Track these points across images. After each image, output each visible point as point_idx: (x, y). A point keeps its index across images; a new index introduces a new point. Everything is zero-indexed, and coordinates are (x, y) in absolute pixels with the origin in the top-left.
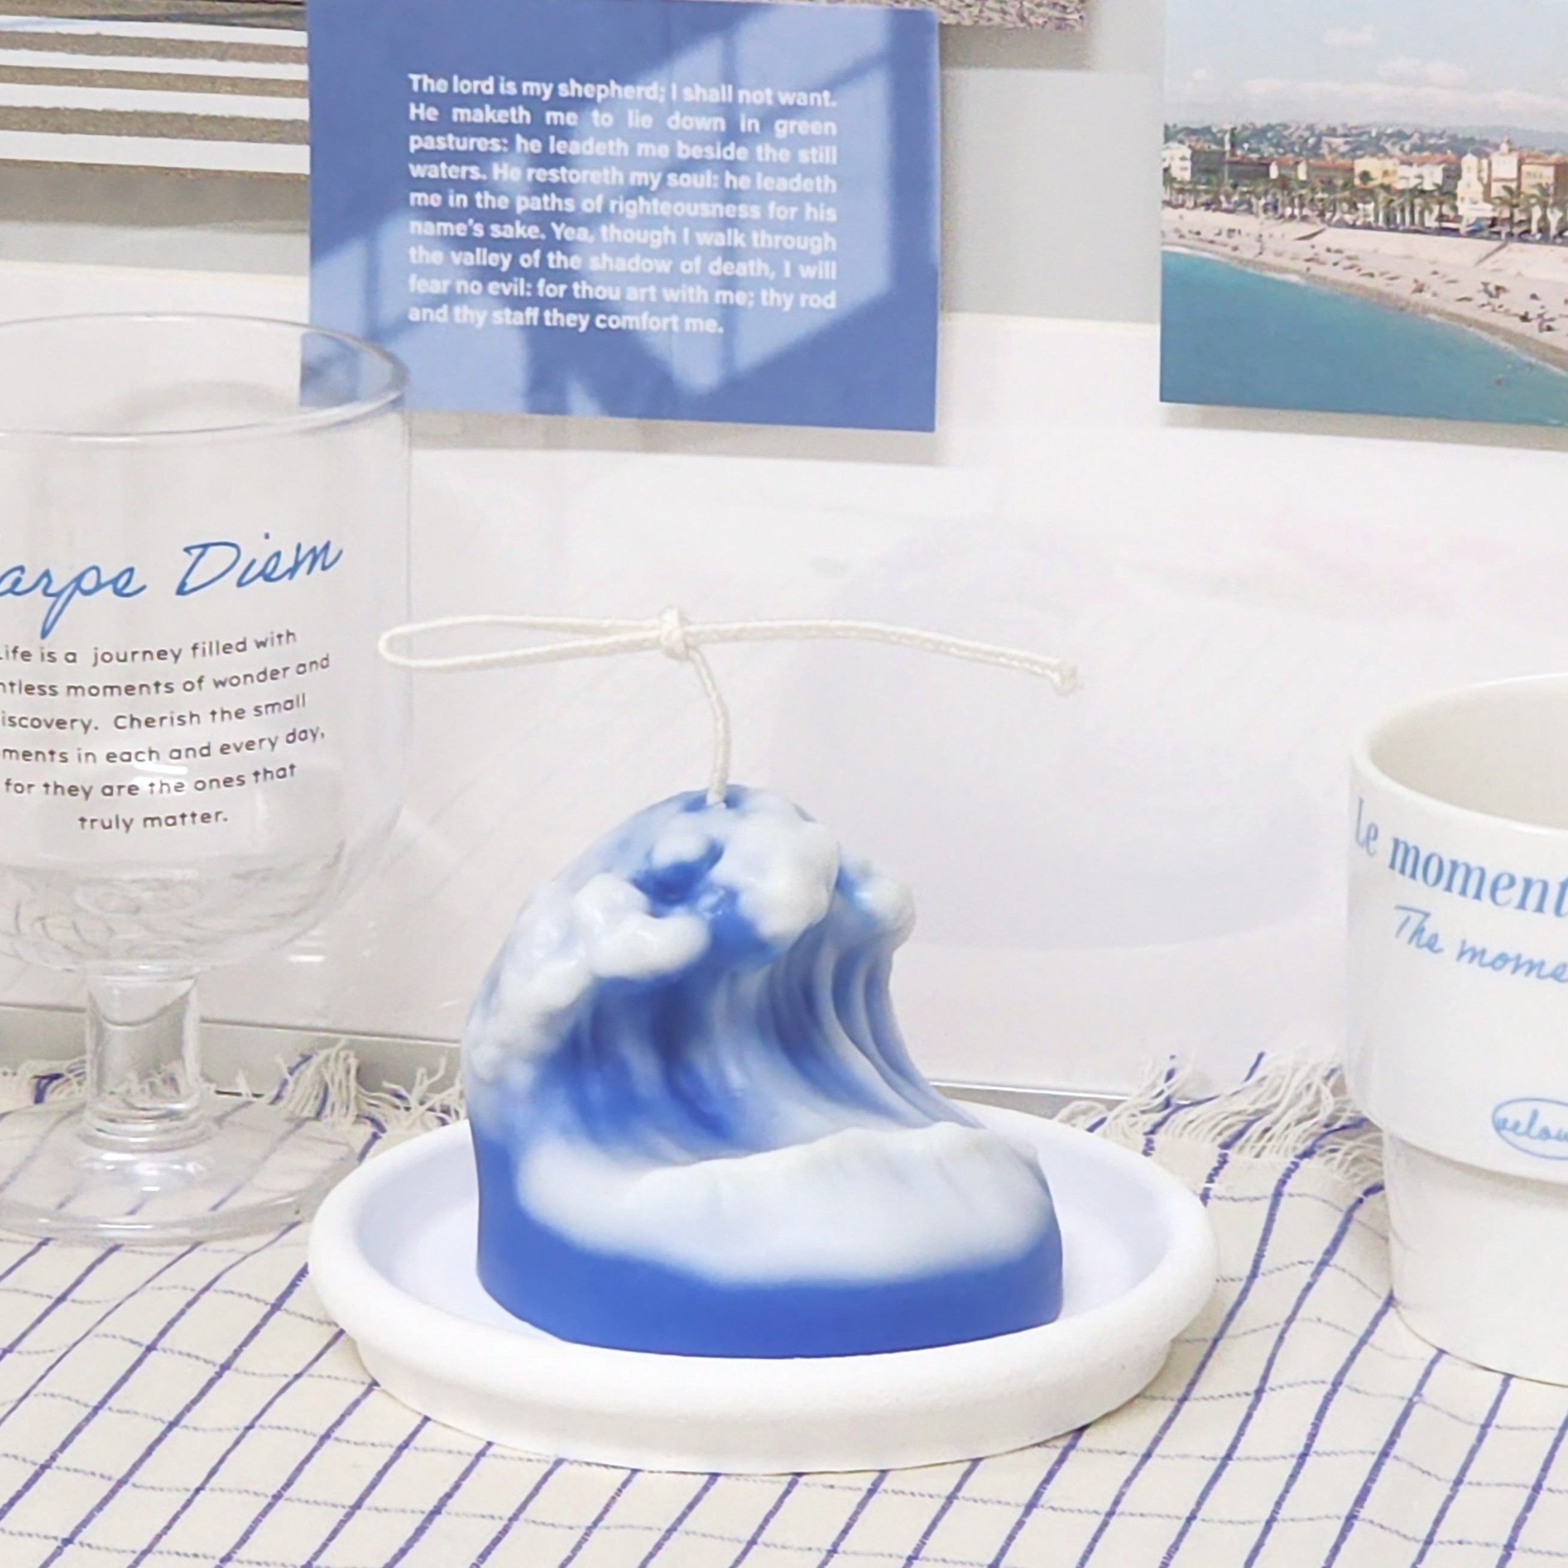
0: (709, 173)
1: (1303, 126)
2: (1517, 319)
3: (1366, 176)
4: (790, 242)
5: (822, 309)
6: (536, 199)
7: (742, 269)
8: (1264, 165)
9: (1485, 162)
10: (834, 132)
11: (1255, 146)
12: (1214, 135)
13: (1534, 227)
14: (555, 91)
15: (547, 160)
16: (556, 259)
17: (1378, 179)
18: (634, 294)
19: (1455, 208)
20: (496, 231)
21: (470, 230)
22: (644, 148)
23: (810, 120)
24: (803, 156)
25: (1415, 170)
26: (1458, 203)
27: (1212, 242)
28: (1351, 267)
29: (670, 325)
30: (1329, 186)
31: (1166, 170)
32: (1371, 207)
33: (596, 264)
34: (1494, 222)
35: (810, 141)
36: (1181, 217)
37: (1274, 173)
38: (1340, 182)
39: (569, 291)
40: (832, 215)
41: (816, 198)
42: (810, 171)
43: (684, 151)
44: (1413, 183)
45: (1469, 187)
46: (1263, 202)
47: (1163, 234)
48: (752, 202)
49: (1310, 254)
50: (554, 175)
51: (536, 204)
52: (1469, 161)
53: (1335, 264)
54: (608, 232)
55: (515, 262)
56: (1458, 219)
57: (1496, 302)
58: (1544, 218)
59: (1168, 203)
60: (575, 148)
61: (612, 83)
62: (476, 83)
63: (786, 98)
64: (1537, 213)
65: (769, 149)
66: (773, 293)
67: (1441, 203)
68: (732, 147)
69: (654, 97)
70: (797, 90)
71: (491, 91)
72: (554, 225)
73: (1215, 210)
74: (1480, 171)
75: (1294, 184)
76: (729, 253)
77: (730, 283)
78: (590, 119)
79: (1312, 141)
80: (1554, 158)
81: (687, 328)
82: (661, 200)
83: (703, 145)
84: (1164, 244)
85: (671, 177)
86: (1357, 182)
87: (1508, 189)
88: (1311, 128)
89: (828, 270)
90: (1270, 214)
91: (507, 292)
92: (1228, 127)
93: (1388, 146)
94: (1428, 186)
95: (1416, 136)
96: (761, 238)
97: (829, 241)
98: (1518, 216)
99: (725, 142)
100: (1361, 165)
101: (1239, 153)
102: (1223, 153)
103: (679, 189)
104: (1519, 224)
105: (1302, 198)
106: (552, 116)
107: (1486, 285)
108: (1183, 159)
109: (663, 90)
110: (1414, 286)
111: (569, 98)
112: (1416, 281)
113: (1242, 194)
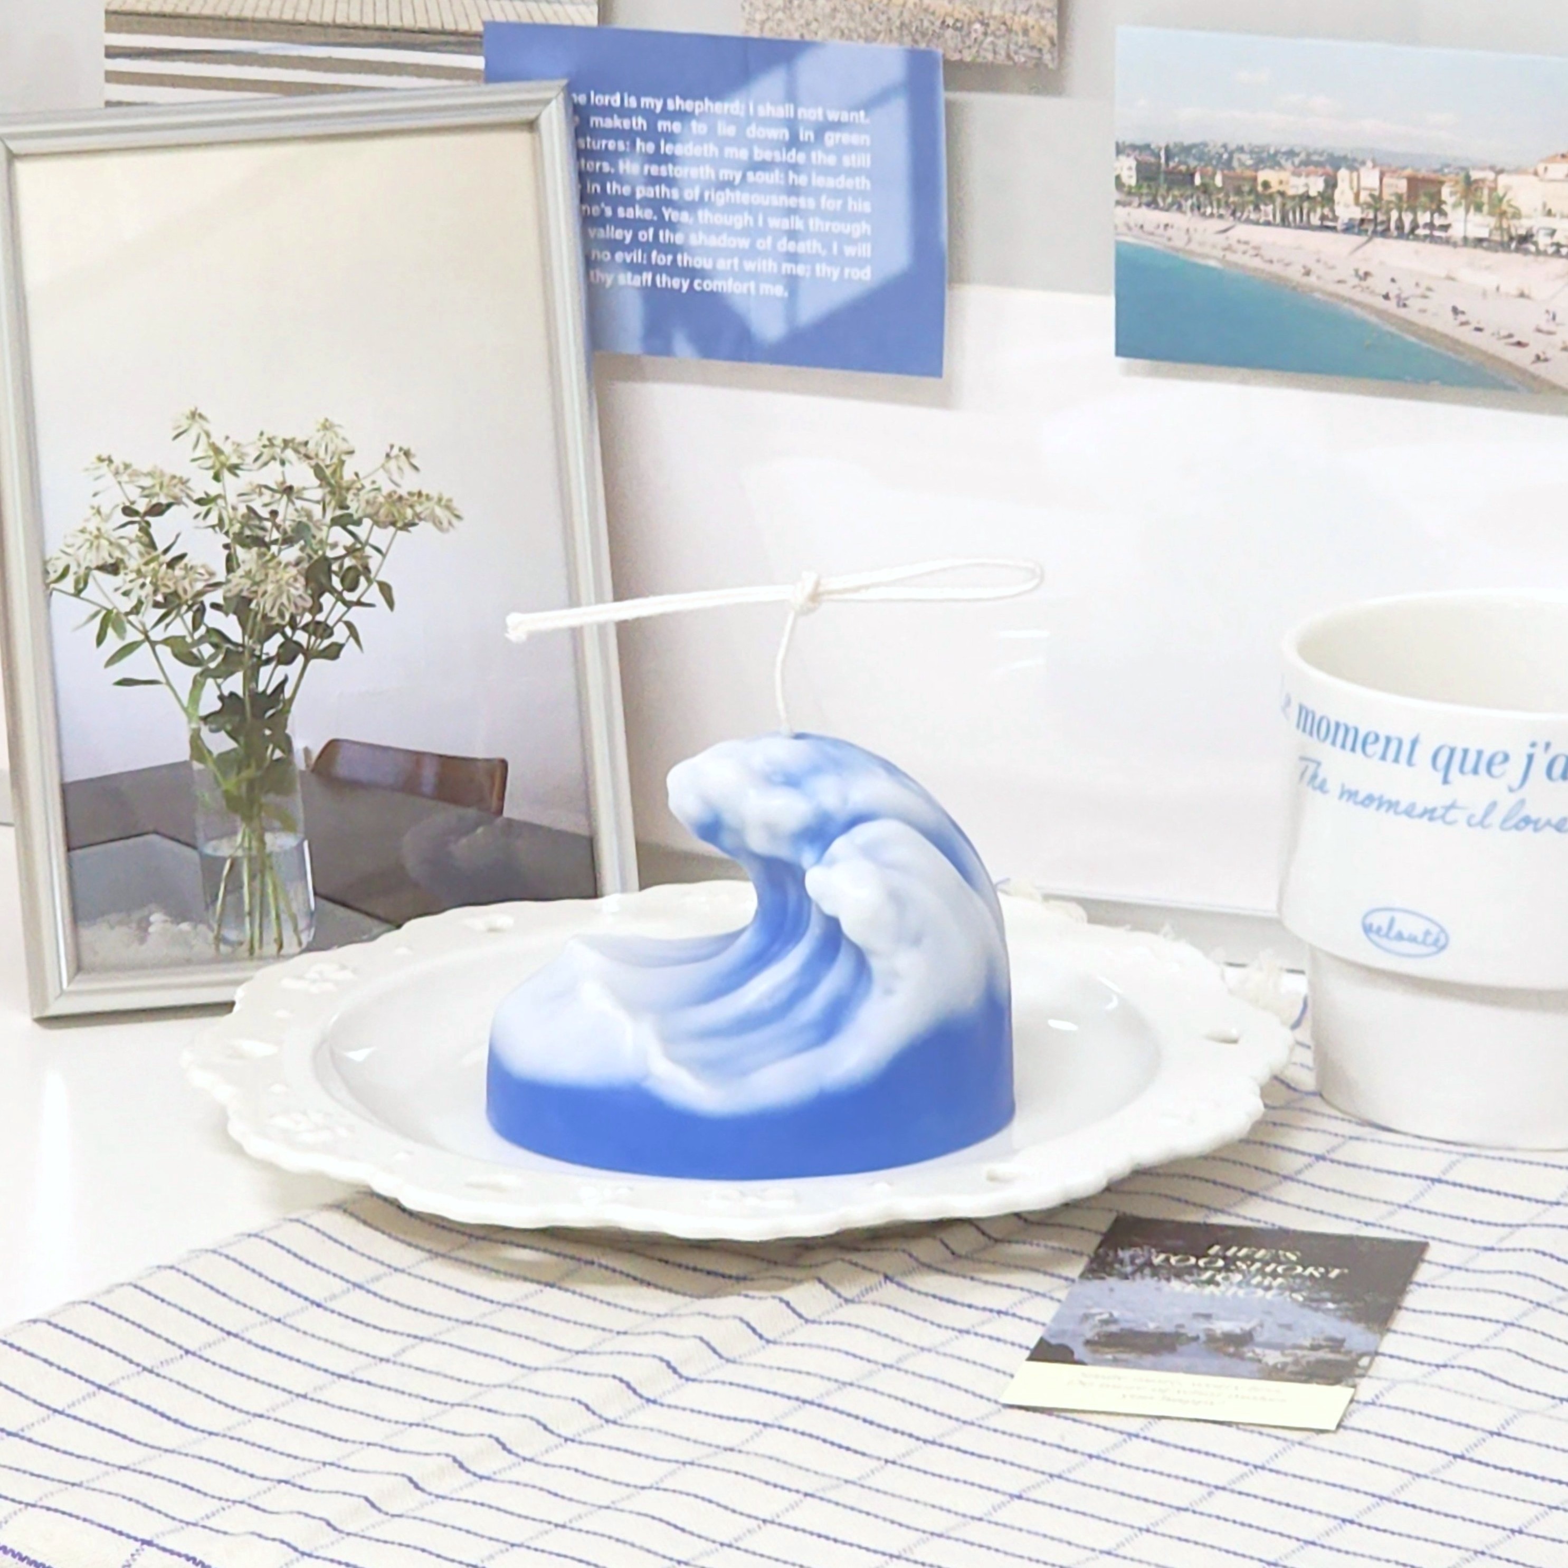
0: (777, 172)
1: (1220, 144)
2: (1380, 298)
3: (1266, 185)
4: (837, 227)
5: (860, 280)
6: (651, 189)
7: (803, 247)
8: (1192, 175)
9: (1355, 176)
10: (868, 143)
11: (1183, 159)
12: (1153, 151)
13: (1392, 226)
14: (665, 104)
15: (659, 158)
16: (665, 236)
17: (1275, 187)
18: (722, 264)
19: (1333, 211)
20: (621, 212)
21: (603, 211)
22: (730, 151)
23: (850, 133)
24: (847, 161)
25: (1303, 180)
26: (1336, 207)
27: (1152, 234)
28: (1257, 255)
29: (749, 289)
30: (1239, 192)
31: (1118, 178)
32: (1270, 208)
33: (694, 240)
34: (1362, 221)
35: (851, 149)
36: (1129, 214)
37: (1198, 181)
38: (1246, 188)
39: (674, 260)
40: (866, 207)
41: (855, 194)
42: (853, 172)
43: (760, 154)
44: (1301, 191)
45: (1343, 194)
46: (1190, 202)
47: (1116, 227)
48: (807, 195)
49: (1225, 244)
50: (664, 171)
51: (650, 192)
52: (1343, 174)
53: (1244, 252)
54: (704, 215)
55: (635, 237)
56: (1335, 219)
57: (1364, 284)
58: (1400, 219)
59: (1118, 203)
60: (679, 150)
61: (706, 100)
62: (607, 98)
63: (833, 116)
64: (1394, 215)
65: (820, 154)
66: (824, 267)
67: (1323, 207)
68: (794, 151)
69: (736, 112)
70: (841, 109)
71: (618, 103)
72: (664, 209)
73: (1154, 209)
74: (1351, 181)
75: (1211, 188)
76: (793, 235)
77: (793, 257)
78: (690, 128)
79: (1225, 156)
80: (1408, 172)
81: (761, 292)
82: (742, 191)
83: (773, 149)
84: (1117, 235)
85: (750, 175)
86: (1260, 188)
87: (1372, 196)
88: (1225, 146)
89: (865, 250)
90: (1196, 211)
91: (628, 260)
92: (1163, 145)
93: (1283, 161)
94: (1313, 193)
95: (1304, 154)
96: (815, 224)
97: (866, 227)
98: (1381, 217)
99: (789, 149)
100: (1263, 176)
101: (1172, 164)
102: (1159, 165)
103: (755, 184)
104: (1382, 223)
105: (1219, 201)
106: (662, 125)
107: (1356, 271)
108: (1130, 168)
109: (743, 107)
110: (1303, 271)
111: (674, 112)
112: (1304, 267)
113: (1174, 197)
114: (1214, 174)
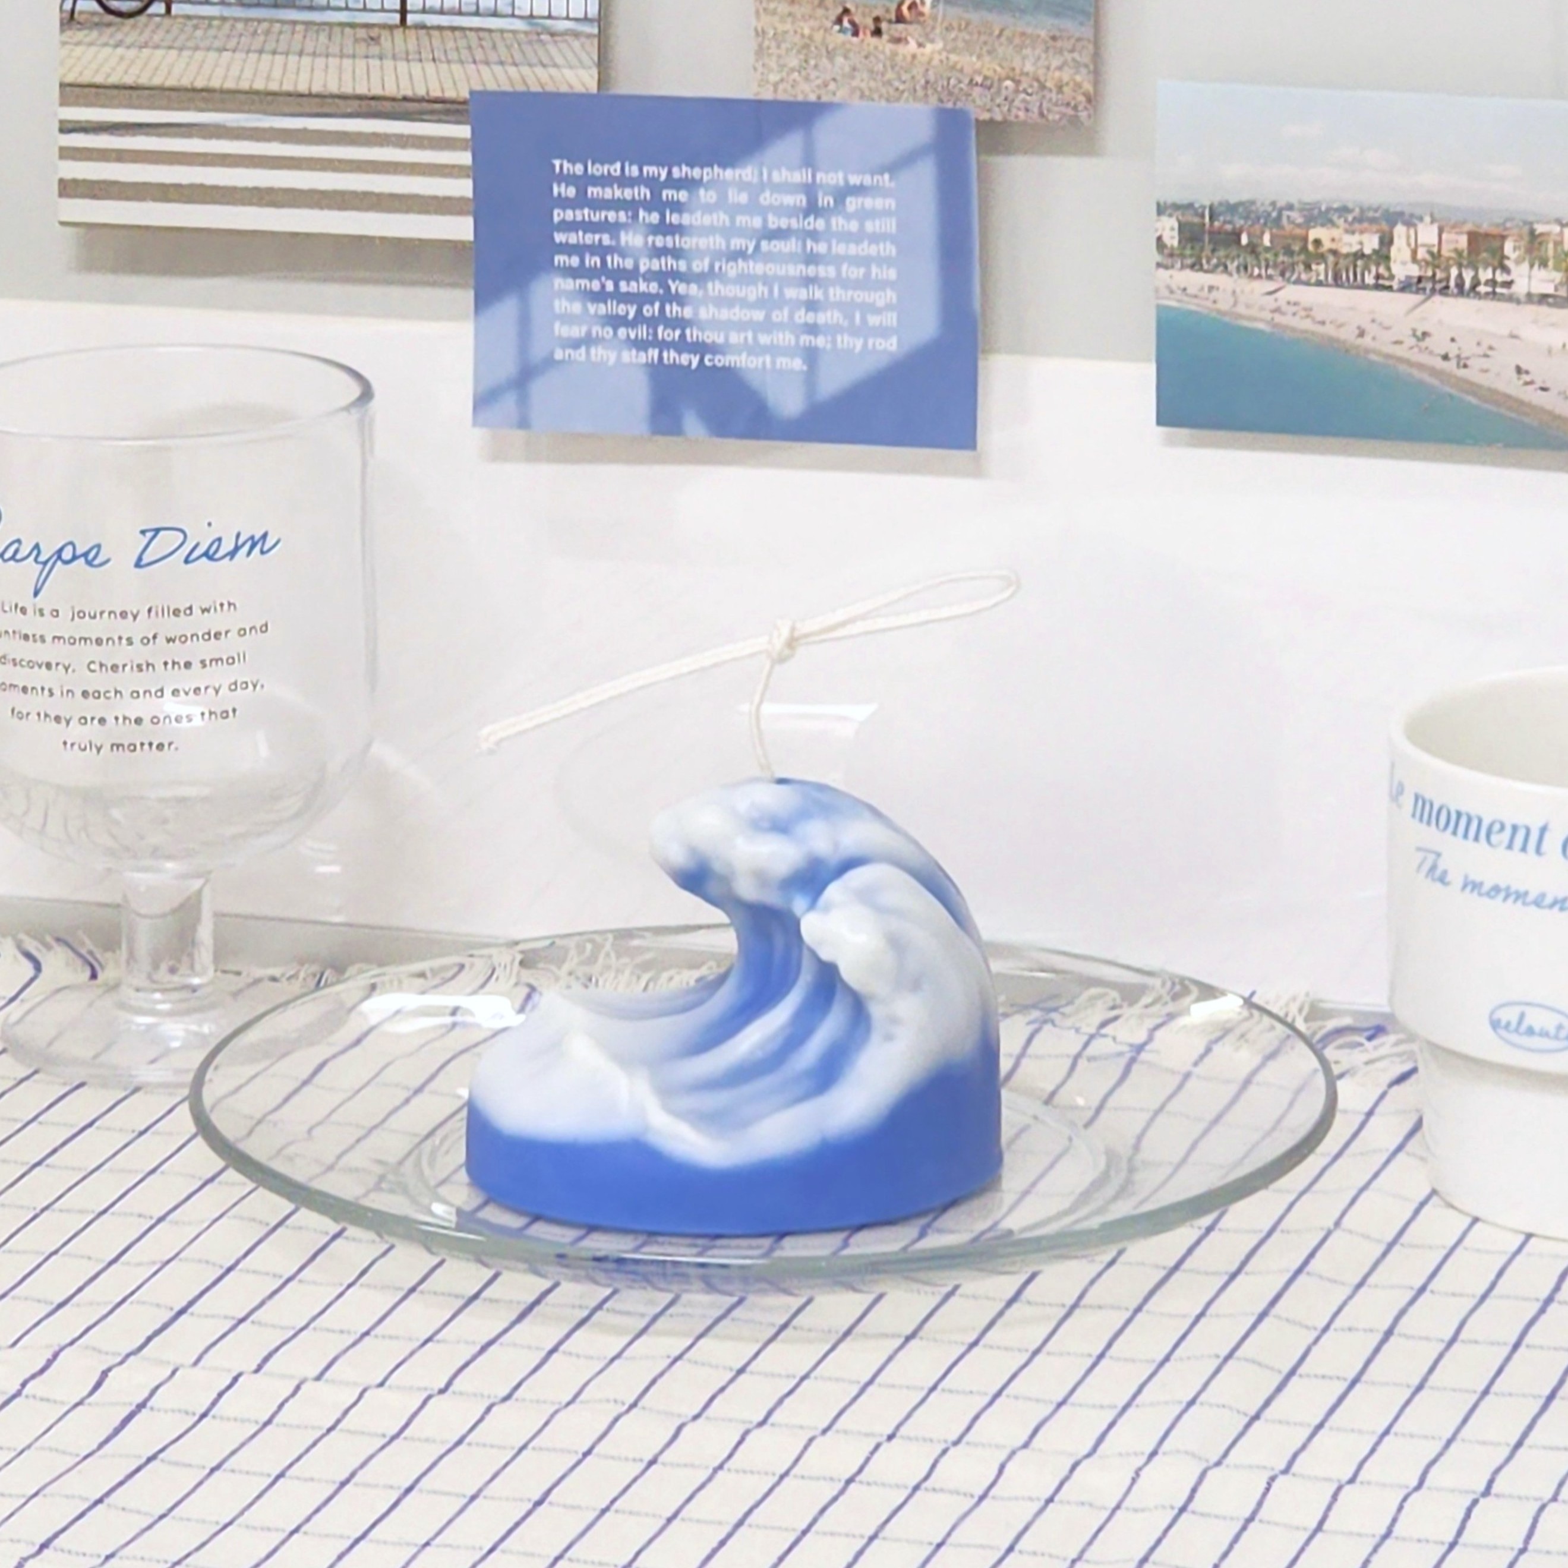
0: (793, 240)
1: (1267, 202)
2: (1439, 359)
3: (1317, 242)
4: (860, 296)
5: (885, 351)
6: (655, 261)
7: (822, 318)
8: (1237, 235)
9: (1412, 232)
10: (893, 207)
11: (1228, 218)
12: (1196, 210)
13: (1452, 283)
14: (670, 173)
15: (664, 228)
16: (673, 310)
17: (1327, 245)
18: (735, 338)
19: (1389, 269)
20: (623, 286)
21: (603, 286)
22: (741, 220)
23: (874, 197)
24: (869, 226)
25: (1357, 237)
26: (1393, 266)
27: (1196, 296)
28: (1308, 316)
29: (764, 363)
30: (1289, 252)
31: (1159, 239)
32: (1322, 267)
33: (704, 314)
34: (1420, 279)
35: (873, 214)
36: (1171, 277)
37: (1244, 240)
38: (1296, 248)
39: (683, 336)
40: (892, 274)
41: (881, 261)
42: (875, 238)
43: (773, 222)
44: (1355, 248)
45: (1399, 251)
46: (1236, 264)
47: (1157, 290)
48: (827, 264)
49: (1274, 305)
50: (669, 241)
51: (655, 265)
52: (1400, 231)
53: (1294, 314)
54: (714, 288)
55: (639, 311)
56: (1392, 277)
57: (1423, 344)
58: (1460, 276)
59: (1159, 265)
60: (686, 219)
61: (716, 167)
62: (606, 167)
63: (854, 180)
64: (1454, 272)
65: (841, 221)
66: (846, 338)
67: (1378, 265)
68: (811, 219)
69: (749, 178)
70: (863, 173)
71: (618, 173)
72: (670, 282)
73: (1197, 271)
74: (1408, 237)
75: (1260, 249)
76: (812, 305)
77: (812, 329)
78: (698, 196)
79: (1274, 214)
80: (1469, 227)
81: (778, 366)
82: (755, 262)
83: (790, 217)
84: (1158, 298)
85: (764, 244)
86: (1311, 247)
87: (1430, 253)
88: (1273, 204)
89: (891, 319)
90: (1242, 273)
91: (632, 336)
92: (1207, 203)
93: (1335, 218)
94: (1367, 251)
95: (1357, 210)
96: (836, 293)
97: (891, 295)
98: (1440, 275)
99: (806, 215)
100: (1313, 234)
101: (1216, 224)
102: (1204, 225)
103: (770, 252)
104: (1440, 281)
105: (1267, 260)
106: (667, 194)
107: (1414, 331)
108: (1172, 229)
109: (756, 172)
110: (1357, 332)
111: (680, 180)
112: (1359, 328)
113: (1219, 259)
114: (1263, 233)
